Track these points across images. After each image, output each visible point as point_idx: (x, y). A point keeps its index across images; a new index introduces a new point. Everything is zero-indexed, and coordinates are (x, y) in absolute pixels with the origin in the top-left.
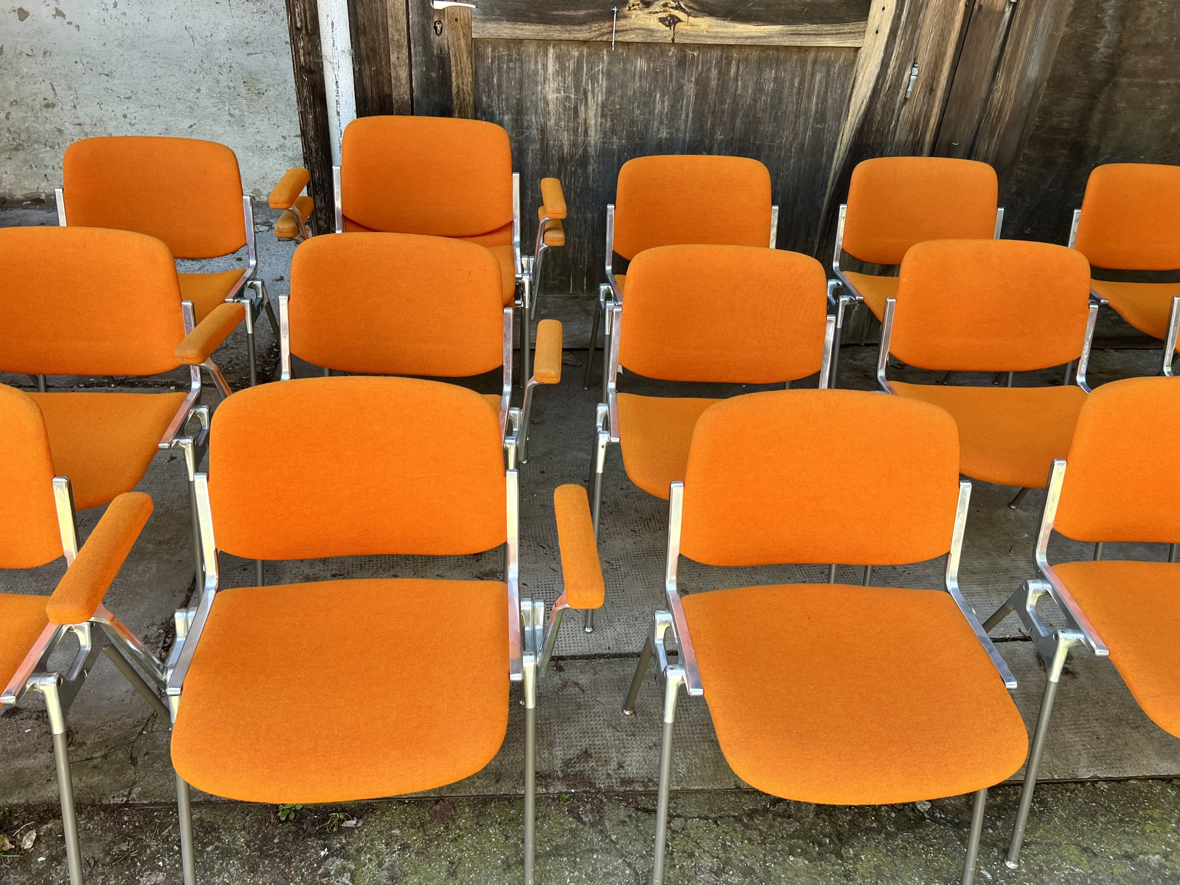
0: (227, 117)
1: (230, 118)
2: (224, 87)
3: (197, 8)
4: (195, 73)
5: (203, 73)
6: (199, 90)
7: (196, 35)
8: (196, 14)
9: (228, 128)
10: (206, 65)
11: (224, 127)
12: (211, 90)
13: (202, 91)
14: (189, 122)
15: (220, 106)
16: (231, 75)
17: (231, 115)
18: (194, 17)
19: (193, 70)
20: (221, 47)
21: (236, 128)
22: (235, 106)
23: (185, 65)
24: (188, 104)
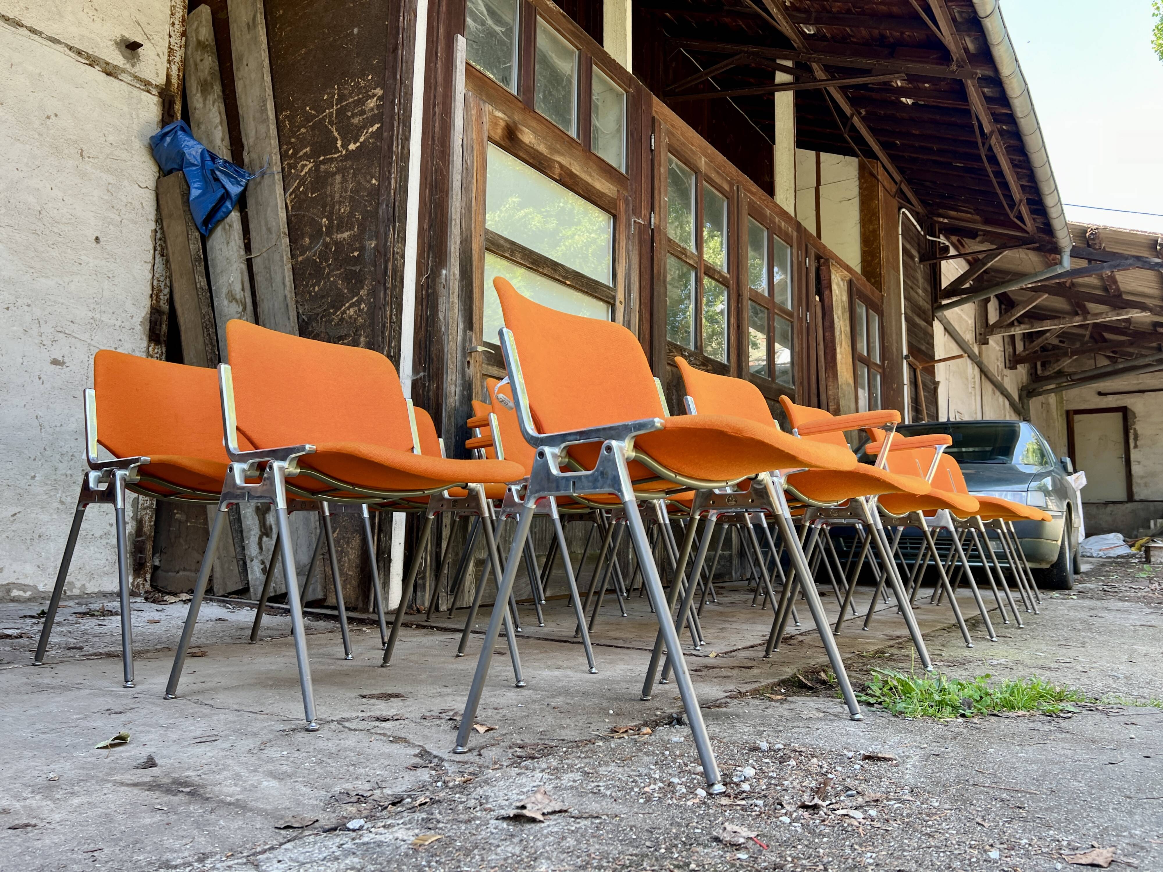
0: (56, 505)
1: (60, 506)
2: (62, 475)
3: (52, 400)
4: (35, 460)
5: (43, 460)
6: (34, 477)
7: (46, 424)
8: (51, 405)
9: (55, 516)
10: (48, 453)
11: (51, 515)
12: (47, 477)
13: (37, 478)
14: (14, 510)
15: (52, 493)
16: (72, 463)
17: (62, 502)
18: (48, 408)
19: (33, 458)
20: (68, 437)
21: (64, 515)
22: (68, 494)
23: (26, 451)
24: (18, 491)
